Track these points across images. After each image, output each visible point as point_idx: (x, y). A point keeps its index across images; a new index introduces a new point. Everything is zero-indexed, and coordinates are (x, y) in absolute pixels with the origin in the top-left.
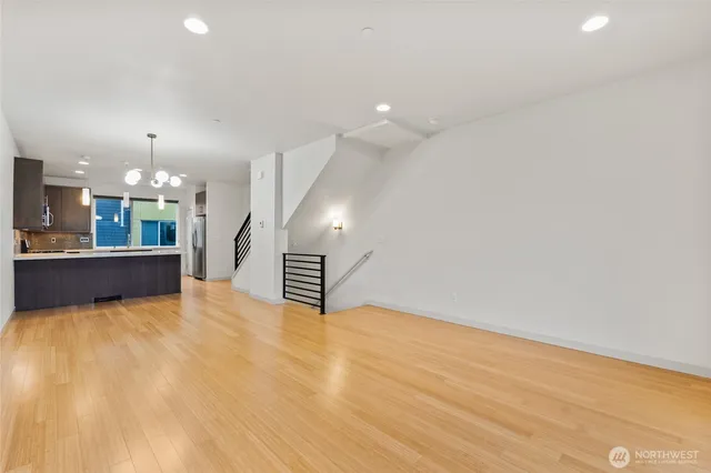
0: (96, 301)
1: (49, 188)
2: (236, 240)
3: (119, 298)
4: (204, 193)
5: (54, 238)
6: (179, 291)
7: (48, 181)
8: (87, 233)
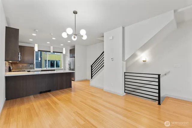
0: (41, 93)
1: (20, 47)
2: (91, 66)
3: (49, 91)
4: (74, 49)
5: (21, 65)
6: (71, 87)
7: (20, 44)
8: (33, 64)
